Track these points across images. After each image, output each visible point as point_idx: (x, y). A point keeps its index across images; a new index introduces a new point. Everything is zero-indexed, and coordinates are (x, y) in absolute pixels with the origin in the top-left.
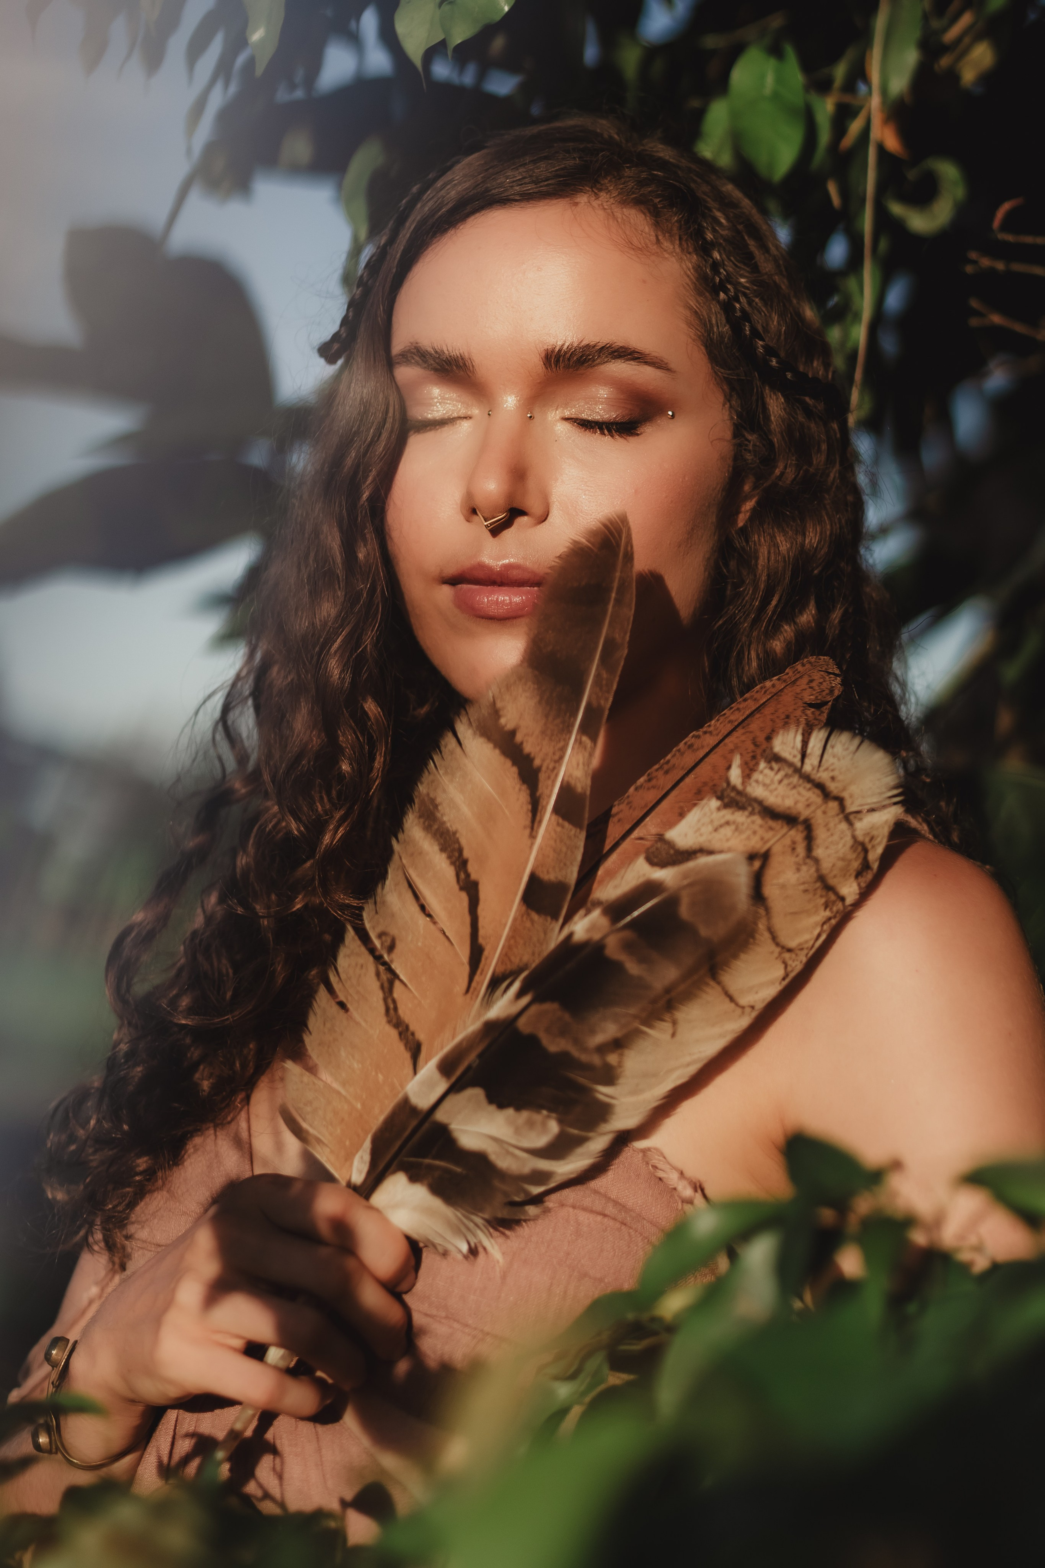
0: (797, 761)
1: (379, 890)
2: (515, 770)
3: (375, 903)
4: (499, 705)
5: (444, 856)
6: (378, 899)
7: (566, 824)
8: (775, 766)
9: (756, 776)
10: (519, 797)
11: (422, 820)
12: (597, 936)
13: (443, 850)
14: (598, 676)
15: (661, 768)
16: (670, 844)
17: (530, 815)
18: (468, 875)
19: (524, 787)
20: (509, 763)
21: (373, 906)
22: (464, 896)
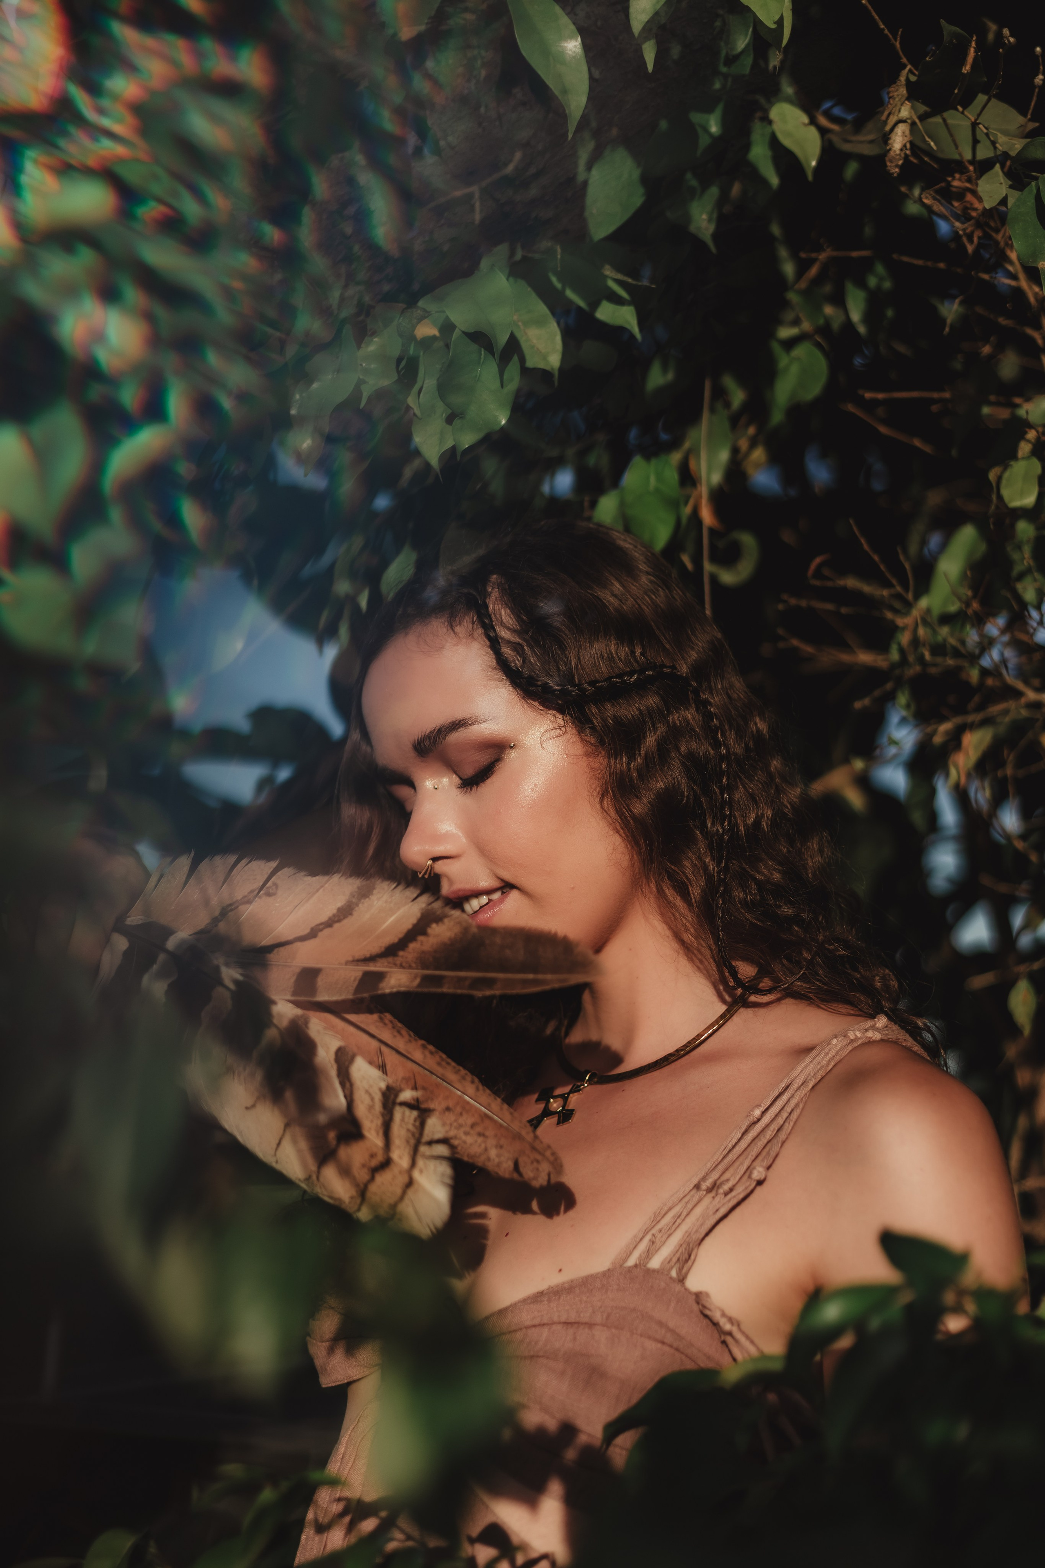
0: (426, 1138)
1: (303, 873)
2: (396, 940)
3: (294, 874)
4: (446, 920)
5: (335, 911)
6: (297, 875)
7: (356, 983)
8: (417, 1124)
9: (407, 1111)
10: (376, 947)
11: (357, 890)
12: (275, 1021)
13: (339, 910)
14: (466, 978)
15: (442, 1059)
16: (352, 1060)
17: (363, 957)
18: (321, 930)
19: (383, 949)
20: (401, 936)
21: (293, 874)
22: (307, 931)
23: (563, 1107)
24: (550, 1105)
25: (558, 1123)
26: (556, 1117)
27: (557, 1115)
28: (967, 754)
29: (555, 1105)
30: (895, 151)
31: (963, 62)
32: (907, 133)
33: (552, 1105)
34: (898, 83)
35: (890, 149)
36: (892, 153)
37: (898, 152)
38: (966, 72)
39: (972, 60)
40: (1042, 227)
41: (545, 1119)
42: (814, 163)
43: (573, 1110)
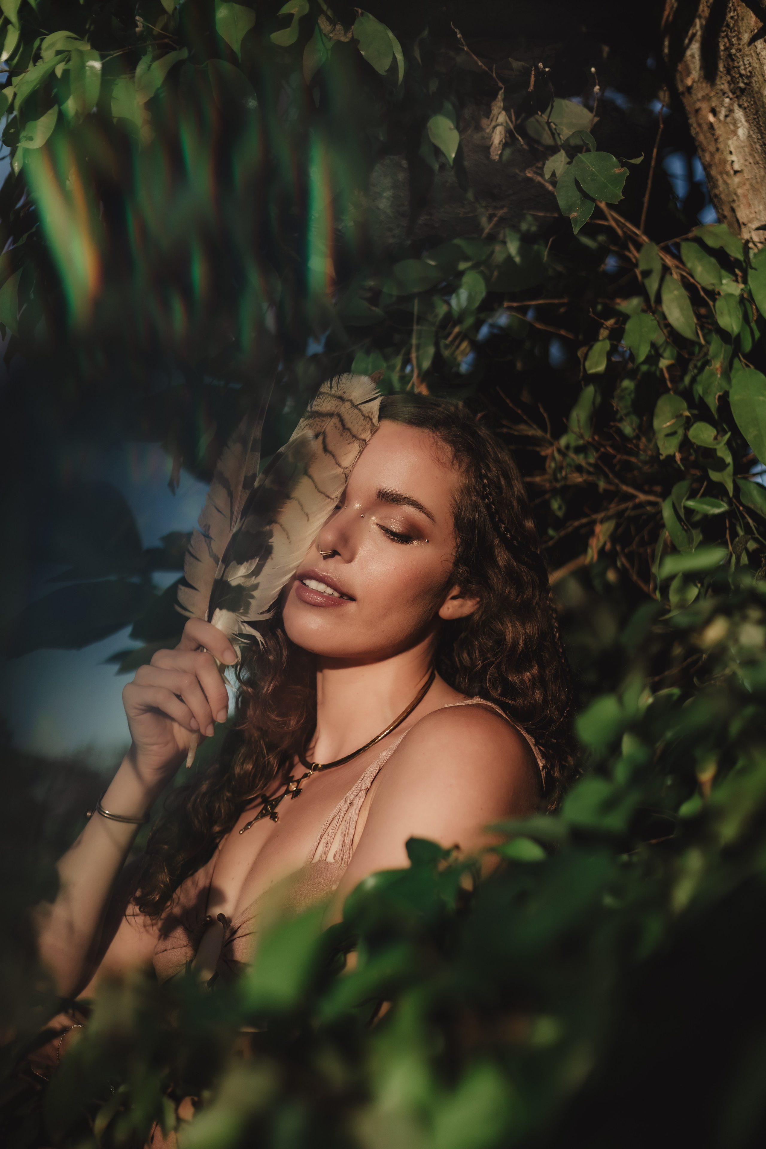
23: (297, 788)
24: (289, 787)
25: (292, 798)
26: (290, 795)
27: (292, 794)
28: (598, 538)
29: (293, 787)
30: (495, 145)
31: (528, 86)
32: (503, 132)
33: (291, 787)
34: (497, 99)
35: (492, 144)
36: (493, 146)
37: (497, 145)
38: (531, 91)
39: (533, 82)
40: (577, 190)
41: (286, 796)
42: (453, 155)
43: (301, 789)
